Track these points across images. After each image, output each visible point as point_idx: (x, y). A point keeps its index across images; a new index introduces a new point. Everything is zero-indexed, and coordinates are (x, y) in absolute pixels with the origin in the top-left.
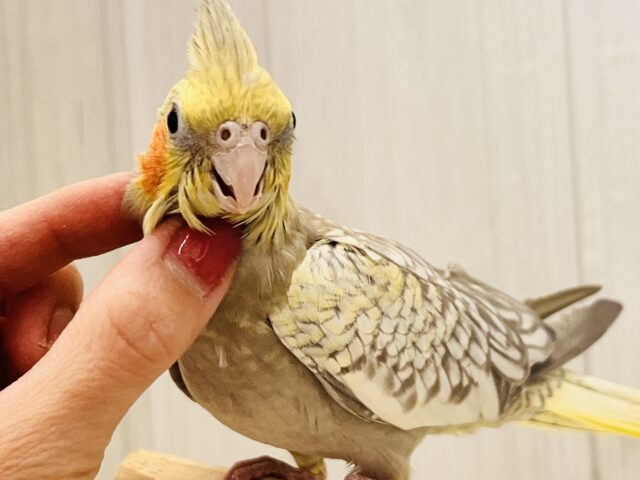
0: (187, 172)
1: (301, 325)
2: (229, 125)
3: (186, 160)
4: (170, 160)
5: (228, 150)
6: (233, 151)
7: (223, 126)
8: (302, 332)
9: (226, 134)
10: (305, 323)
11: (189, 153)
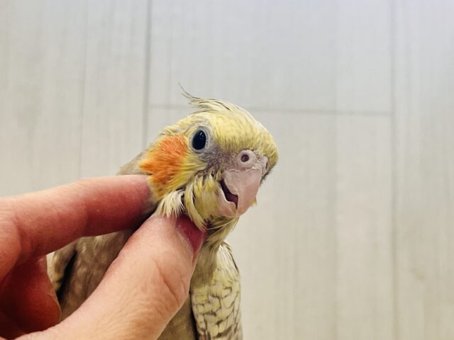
0: (199, 177)
1: (210, 297)
2: (249, 152)
3: (202, 168)
4: (187, 164)
5: (244, 169)
6: (247, 170)
7: (244, 152)
8: (209, 302)
9: (245, 158)
10: (213, 296)
11: (206, 164)
